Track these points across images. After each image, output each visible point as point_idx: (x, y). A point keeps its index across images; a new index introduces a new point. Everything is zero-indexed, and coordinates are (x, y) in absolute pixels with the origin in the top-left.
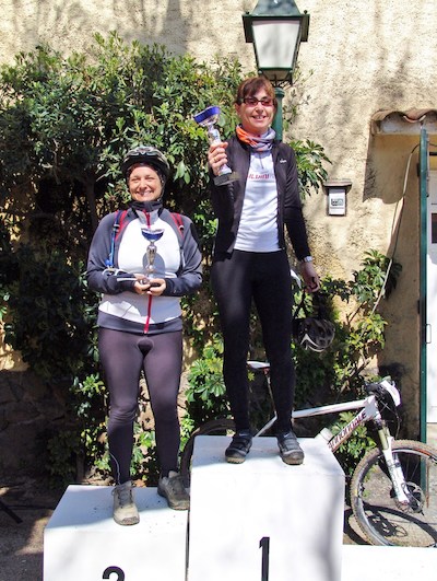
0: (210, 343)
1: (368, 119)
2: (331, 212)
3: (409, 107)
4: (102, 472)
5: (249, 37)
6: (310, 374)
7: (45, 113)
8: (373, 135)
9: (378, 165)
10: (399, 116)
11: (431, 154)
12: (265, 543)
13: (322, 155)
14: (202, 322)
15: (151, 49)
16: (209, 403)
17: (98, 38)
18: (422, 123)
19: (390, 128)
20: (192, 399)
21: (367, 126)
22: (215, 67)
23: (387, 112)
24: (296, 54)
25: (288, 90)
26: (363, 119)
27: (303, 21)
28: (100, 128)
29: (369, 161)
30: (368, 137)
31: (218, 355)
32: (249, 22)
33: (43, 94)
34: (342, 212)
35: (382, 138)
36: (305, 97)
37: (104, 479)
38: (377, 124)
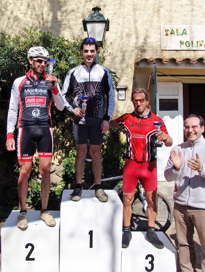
0: (71, 151)
1: (133, 62)
2: (120, 98)
3: (150, 57)
4: (28, 203)
5: (86, 29)
6: (112, 163)
7: (3, 59)
8: (135, 68)
9: (137, 80)
10: (145, 60)
11: (158, 76)
12: (91, 233)
13: (116, 76)
14: (68, 143)
15: (46, 34)
16: (71, 175)
17: (25, 29)
18: (154, 63)
19: (142, 65)
20: (64, 174)
21: (133, 65)
22: (73, 41)
23: (141, 59)
24: (104, 36)
25: (101, 50)
26: (132, 62)
27: (107, 23)
28: (26, 66)
29: (134, 78)
30: (134, 69)
31: (74, 156)
32: (85, 23)
33: (3, 52)
34: (124, 98)
35: (139, 69)
36: (109, 53)
37: (29, 206)
38: (137, 64)
